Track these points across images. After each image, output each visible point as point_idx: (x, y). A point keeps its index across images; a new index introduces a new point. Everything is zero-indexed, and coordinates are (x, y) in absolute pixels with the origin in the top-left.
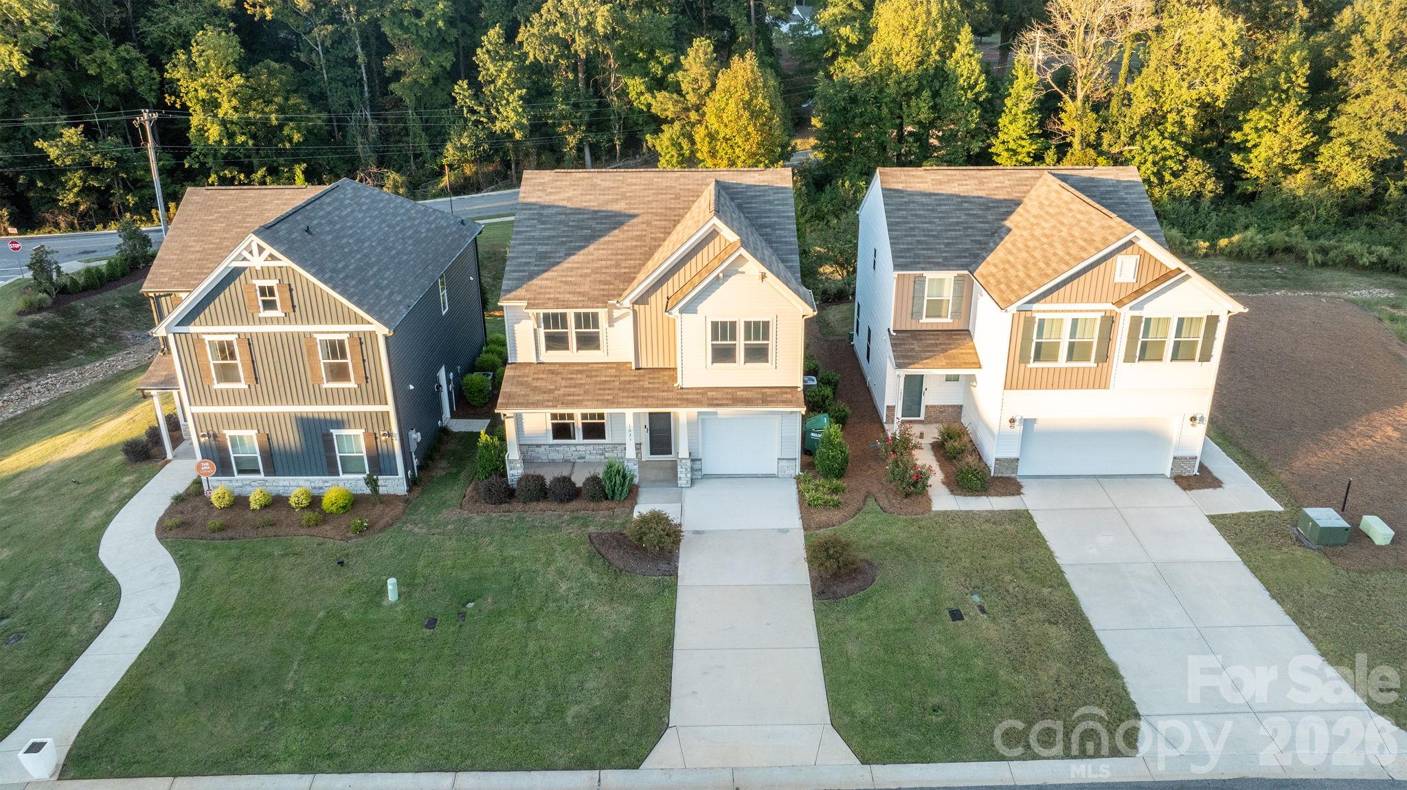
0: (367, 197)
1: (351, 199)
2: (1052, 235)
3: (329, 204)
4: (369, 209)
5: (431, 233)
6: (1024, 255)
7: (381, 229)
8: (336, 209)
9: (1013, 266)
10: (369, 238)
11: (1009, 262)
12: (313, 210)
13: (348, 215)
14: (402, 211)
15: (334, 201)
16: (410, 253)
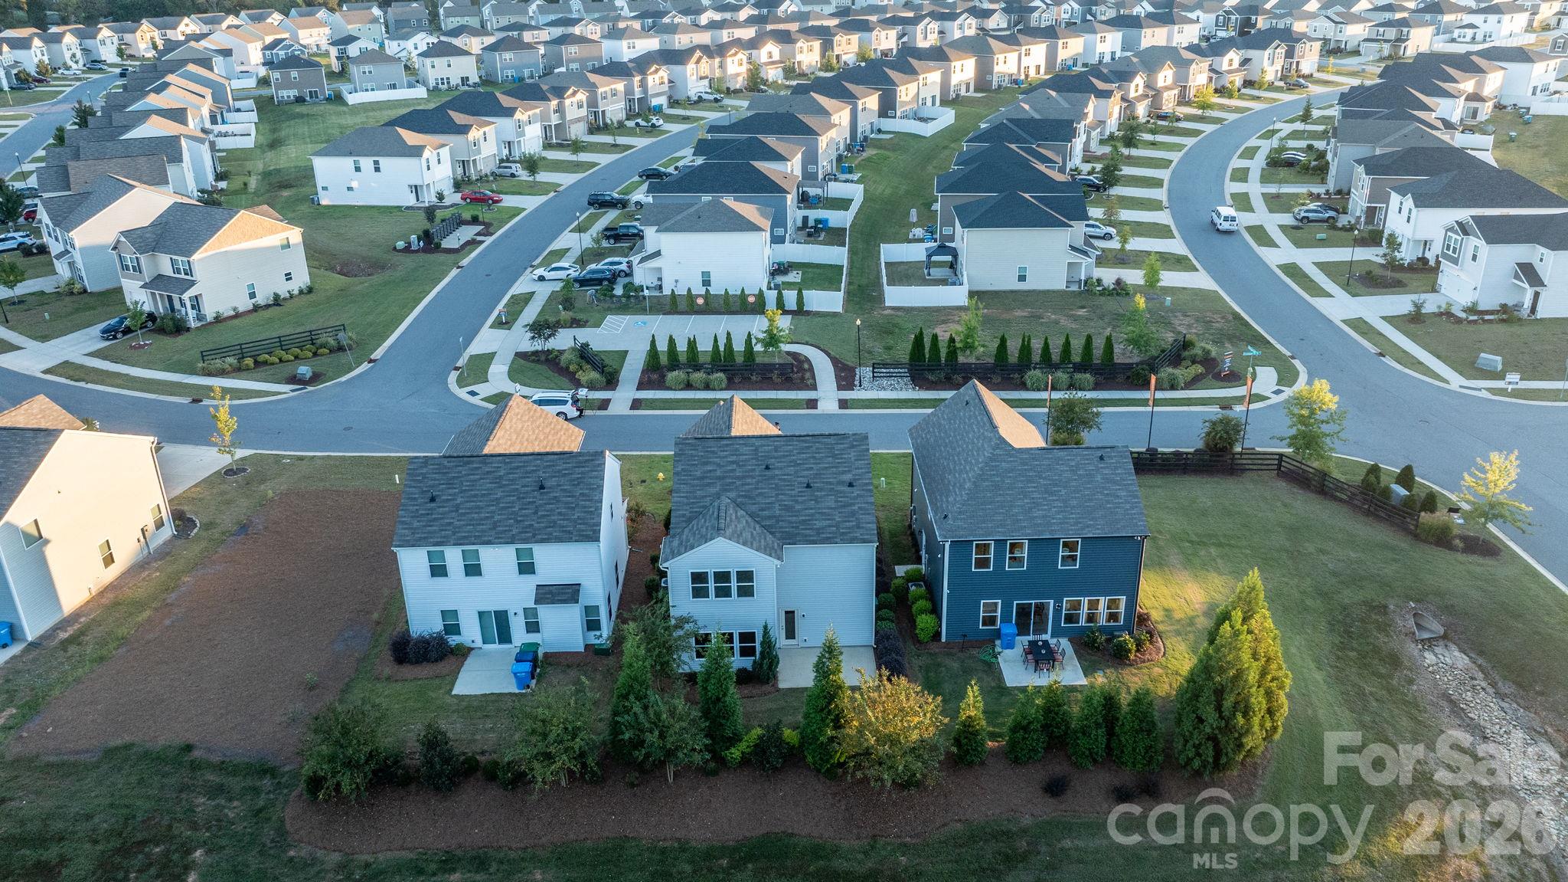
0: (983, 445)
1: (983, 434)
2: (533, 428)
3: (982, 419)
4: (974, 443)
5: (946, 482)
6: (550, 437)
7: (959, 446)
8: (978, 423)
9: (560, 439)
10: (955, 436)
11: (558, 443)
12: (980, 409)
13: (972, 428)
14: (968, 468)
15: (984, 424)
16: (939, 460)
